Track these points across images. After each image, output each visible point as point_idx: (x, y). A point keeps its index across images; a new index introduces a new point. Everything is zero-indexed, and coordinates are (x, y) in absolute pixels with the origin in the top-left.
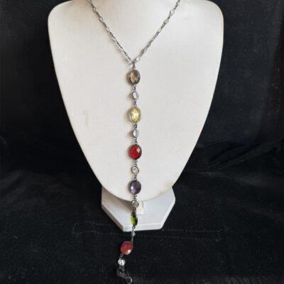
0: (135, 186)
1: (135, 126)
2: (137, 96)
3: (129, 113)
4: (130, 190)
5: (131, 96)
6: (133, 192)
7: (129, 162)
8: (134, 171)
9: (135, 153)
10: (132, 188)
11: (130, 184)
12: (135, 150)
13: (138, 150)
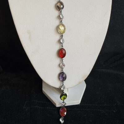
0: (62, 77)
1: (62, 36)
2: (63, 17)
3: (58, 28)
5: (59, 17)
6: (61, 80)
12: (62, 52)
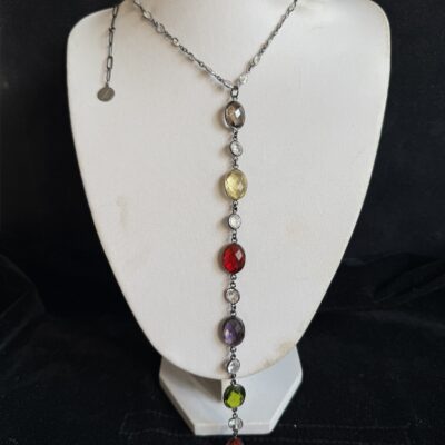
0: (232, 331)
2: (240, 150)
4: (222, 337)
5: (228, 150)
6: (229, 341)
7: (219, 279)
8: (230, 297)
9: (231, 260)
10: (227, 333)
11: (223, 325)
12: (233, 255)
13: (239, 255)
